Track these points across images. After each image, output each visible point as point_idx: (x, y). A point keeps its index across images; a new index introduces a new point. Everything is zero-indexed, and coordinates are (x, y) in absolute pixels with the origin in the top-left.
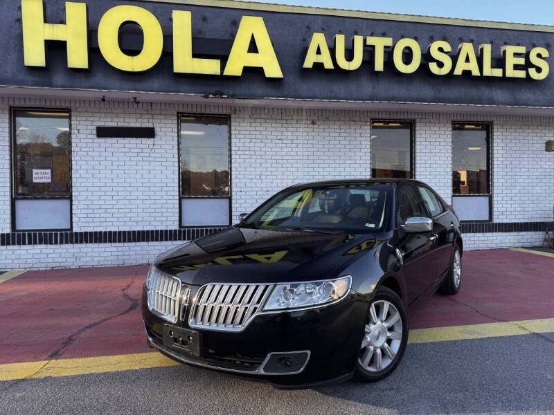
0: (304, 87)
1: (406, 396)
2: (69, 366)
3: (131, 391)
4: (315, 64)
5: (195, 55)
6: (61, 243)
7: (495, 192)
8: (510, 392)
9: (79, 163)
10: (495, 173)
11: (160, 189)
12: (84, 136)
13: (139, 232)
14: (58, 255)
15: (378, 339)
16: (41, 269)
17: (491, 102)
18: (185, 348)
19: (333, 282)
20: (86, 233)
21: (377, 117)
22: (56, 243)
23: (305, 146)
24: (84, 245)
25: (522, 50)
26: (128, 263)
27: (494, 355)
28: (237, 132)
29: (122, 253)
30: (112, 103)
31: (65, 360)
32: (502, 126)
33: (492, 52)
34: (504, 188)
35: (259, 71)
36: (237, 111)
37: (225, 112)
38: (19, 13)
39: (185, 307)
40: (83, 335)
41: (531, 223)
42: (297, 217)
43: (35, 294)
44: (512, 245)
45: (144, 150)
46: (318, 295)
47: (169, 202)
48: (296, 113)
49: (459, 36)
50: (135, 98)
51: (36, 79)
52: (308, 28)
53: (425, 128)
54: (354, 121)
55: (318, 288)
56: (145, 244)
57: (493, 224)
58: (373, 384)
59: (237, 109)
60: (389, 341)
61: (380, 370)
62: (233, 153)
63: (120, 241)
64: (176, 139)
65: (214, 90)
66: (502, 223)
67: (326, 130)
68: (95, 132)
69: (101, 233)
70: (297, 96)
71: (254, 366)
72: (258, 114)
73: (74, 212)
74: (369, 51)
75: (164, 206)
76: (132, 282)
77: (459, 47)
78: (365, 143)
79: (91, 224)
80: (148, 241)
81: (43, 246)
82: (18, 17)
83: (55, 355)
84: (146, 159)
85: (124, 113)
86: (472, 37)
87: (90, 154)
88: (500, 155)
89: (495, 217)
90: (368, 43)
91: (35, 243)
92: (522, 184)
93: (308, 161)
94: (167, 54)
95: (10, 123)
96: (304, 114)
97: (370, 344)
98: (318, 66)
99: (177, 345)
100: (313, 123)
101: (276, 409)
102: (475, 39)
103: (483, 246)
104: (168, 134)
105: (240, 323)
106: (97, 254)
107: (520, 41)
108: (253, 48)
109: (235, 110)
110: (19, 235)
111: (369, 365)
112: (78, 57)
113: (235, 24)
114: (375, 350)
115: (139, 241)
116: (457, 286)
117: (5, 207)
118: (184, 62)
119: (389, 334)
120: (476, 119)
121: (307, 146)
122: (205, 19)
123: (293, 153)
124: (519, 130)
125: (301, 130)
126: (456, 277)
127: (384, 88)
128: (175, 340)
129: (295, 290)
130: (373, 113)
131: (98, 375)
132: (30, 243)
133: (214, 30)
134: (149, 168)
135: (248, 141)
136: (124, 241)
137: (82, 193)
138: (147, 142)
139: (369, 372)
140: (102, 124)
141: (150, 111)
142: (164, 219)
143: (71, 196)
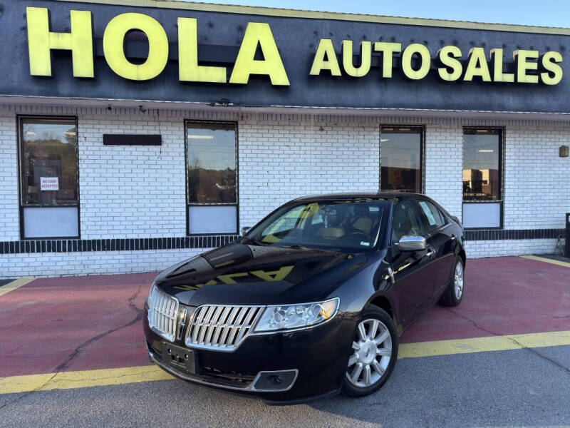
0: (311, 94)
1: (391, 411)
2: (76, 379)
3: (133, 403)
4: (322, 71)
5: (201, 63)
6: (70, 250)
7: (506, 198)
8: (491, 407)
9: (86, 171)
10: (506, 180)
11: (167, 197)
12: (91, 144)
13: (146, 240)
14: (67, 263)
15: (367, 356)
16: (50, 277)
17: (502, 108)
18: (182, 366)
19: (321, 304)
20: (94, 241)
21: (386, 122)
22: (64, 251)
23: (313, 153)
24: (92, 253)
25: (535, 54)
26: (136, 270)
27: (483, 370)
28: (244, 139)
29: (130, 261)
30: (118, 110)
31: (71, 373)
32: (515, 131)
33: (504, 56)
34: (515, 195)
35: (265, 78)
36: (245, 118)
37: (232, 118)
38: (24, 21)
39: (182, 326)
40: (89, 347)
41: (543, 230)
42: (300, 229)
43: (44, 304)
44: (522, 252)
45: (151, 158)
46: (307, 316)
47: (176, 209)
48: (304, 120)
49: (471, 40)
50: (141, 107)
51: (43, 88)
52: (315, 33)
53: (436, 134)
54: (363, 127)
55: (307, 309)
56: (153, 251)
57: (504, 231)
58: (362, 398)
59: (245, 115)
60: (379, 358)
61: (368, 385)
62: (240, 160)
63: (127, 249)
64: (183, 146)
65: (219, 98)
66: (513, 230)
67: (334, 137)
68: (102, 140)
69: (108, 240)
70: (304, 103)
71: (245, 383)
72: (266, 120)
73: (81, 219)
74: (377, 57)
75: (172, 214)
76: (139, 291)
77: (470, 52)
78: (374, 149)
79: (99, 232)
80: (155, 248)
81: (52, 254)
82: (24, 25)
83: (62, 367)
84: (152, 167)
85: (130, 120)
86: (484, 40)
87: (97, 162)
88: (512, 161)
89: (506, 224)
90: (376, 49)
91: (44, 251)
92: (534, 191)
93: (316, 168)
94: (173, 62)
95: (17, 131)
96: (312, 120)
97: (359, 360)
98: (326, 73)
99: (174, 362)
100: (322, 129)
101: (267, 422)
102: (487, 43)
103: (493, 254)
104: (175, 141)
105: (233, 343)
106: (105, 262)
107: (533, 45)
108: (259, 55)
109: (242, 117)
110: (27, 243)
111: (359, 381)
112: (83, 66)
113: (242, 30)
114: (364, 366)
115: (146, 249)
116: (458, 298)
117: (13, 215)
118: (190, 70)
119: (378, 351)
120: (488, 125)
121: (315, 153)
122: (211, 25)
123: (301, 160)
124: (532, 136)
125: (309, 136)
126: (457, 289)
127: (393, 94)
128: (173, 358)
129: (286, 311)
130: (382, 119)
131: (103, 388)
132: (38, 251)
133: (220, 36)
134: (155, 175)
135: (256, 147)
136: (132, 249)
137: (89, 201)
138: (153, 149)
139: (358, 387)
140: (108, 132)
141: (156, 119)
142: (172, 227)
143: (79, 204)
